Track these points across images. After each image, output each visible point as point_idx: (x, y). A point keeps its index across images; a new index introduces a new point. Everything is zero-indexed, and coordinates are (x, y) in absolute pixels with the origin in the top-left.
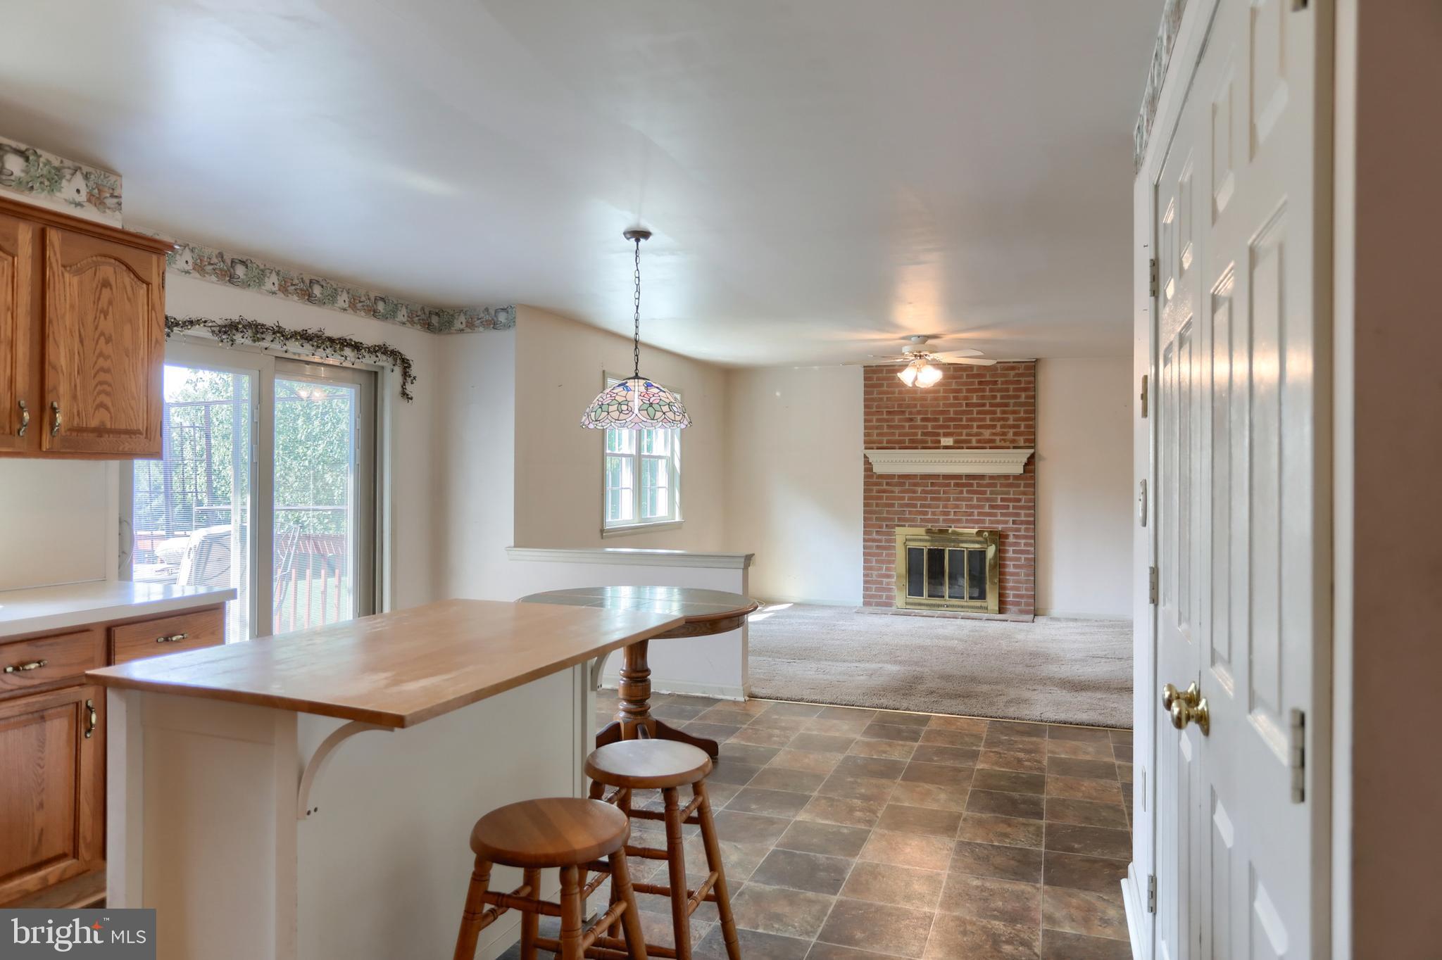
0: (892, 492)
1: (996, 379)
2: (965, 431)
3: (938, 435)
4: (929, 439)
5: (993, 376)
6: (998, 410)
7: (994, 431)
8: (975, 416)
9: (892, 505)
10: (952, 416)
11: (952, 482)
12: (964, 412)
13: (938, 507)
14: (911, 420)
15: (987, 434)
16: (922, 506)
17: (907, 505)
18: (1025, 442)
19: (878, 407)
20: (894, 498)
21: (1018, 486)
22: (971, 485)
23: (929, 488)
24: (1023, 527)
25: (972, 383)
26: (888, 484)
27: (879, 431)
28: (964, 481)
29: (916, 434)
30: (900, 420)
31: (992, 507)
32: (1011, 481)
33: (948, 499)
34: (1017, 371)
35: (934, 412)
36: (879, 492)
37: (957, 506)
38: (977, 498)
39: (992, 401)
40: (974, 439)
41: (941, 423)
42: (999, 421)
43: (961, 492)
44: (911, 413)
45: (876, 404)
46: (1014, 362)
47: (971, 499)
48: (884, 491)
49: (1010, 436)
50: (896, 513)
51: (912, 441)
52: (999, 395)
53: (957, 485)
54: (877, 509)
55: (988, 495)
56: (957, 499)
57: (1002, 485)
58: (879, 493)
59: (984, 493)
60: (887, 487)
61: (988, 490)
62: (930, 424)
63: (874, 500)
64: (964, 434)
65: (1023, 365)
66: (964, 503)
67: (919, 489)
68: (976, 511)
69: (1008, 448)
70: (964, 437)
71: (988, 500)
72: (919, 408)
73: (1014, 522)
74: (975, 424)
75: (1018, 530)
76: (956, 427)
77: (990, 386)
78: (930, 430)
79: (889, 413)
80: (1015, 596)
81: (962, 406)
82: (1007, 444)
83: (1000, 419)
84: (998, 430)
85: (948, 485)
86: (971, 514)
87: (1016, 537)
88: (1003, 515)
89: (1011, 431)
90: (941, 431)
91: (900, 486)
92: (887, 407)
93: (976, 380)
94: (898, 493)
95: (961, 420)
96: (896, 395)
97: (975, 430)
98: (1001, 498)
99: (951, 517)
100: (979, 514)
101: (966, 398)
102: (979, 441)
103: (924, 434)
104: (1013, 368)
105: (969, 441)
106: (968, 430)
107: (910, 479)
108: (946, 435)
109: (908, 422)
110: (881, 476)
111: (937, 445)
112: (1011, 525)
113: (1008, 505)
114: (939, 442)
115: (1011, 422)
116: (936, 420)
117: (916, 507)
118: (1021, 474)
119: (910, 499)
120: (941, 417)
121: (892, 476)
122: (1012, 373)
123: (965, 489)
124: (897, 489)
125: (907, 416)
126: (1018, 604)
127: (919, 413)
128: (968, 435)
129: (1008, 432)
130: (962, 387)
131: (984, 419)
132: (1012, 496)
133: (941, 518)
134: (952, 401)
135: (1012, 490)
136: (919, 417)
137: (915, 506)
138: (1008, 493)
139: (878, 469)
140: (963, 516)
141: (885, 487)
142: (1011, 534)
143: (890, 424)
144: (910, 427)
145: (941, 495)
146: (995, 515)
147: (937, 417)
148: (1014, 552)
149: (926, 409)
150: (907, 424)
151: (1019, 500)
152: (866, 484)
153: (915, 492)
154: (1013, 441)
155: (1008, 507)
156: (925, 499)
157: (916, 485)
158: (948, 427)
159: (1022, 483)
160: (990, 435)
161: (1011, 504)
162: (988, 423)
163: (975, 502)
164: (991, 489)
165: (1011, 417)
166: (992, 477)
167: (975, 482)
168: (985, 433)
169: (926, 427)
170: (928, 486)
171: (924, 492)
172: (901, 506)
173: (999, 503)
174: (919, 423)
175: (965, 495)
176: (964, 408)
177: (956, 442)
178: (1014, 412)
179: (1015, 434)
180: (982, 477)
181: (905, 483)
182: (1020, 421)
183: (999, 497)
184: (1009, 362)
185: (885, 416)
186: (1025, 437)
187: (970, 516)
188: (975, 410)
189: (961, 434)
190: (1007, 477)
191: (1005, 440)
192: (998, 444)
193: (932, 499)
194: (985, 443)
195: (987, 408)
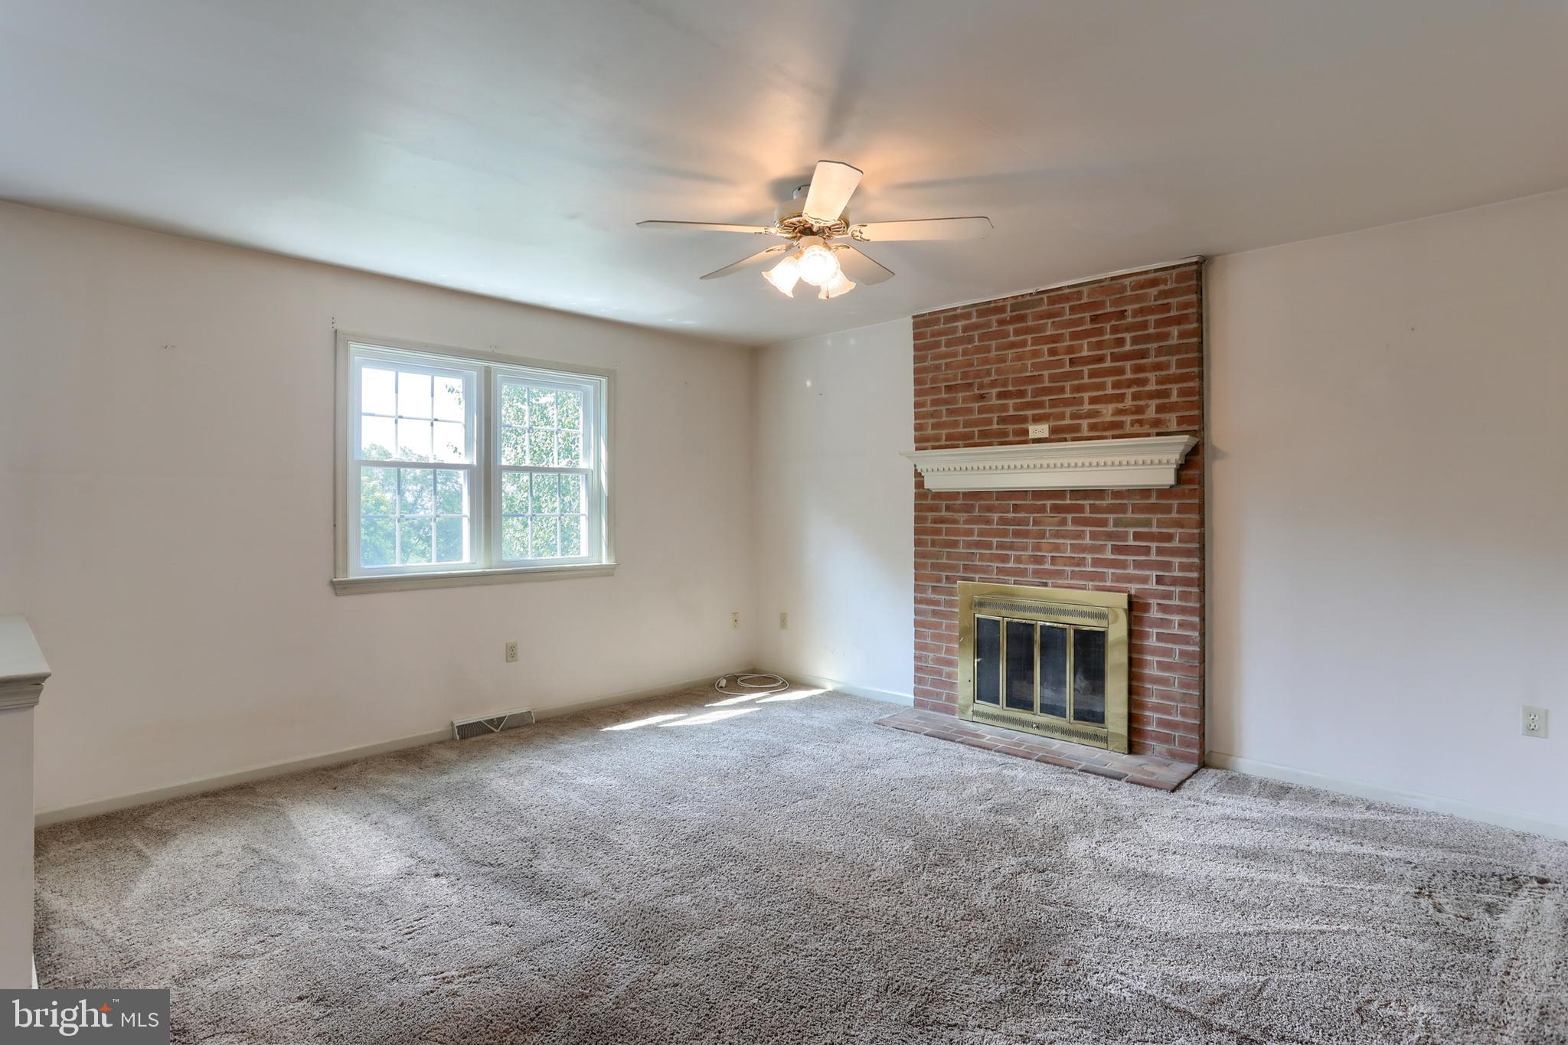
0: (955, 521)
1: (1123, 308)
2: (1068, 411)
3: (1024, 420)
4: (1010, 427)
5: (1116, 302)
6: (1128, 365)
7: (1120, 406)
8: (1086, 380)
9: (955, 544)
10: (1047, 384)
11: (1049, 503)
12: (1067, 376)
13: (1025, 548)
14: (982, 397)
15: (1107, 411)
16: (1001, 546)
17: (978, 544)
18: (1179, 424)
19: (934, 380)
20: (957, 532)
21: (1168, 509)
22: (1080, 509)
23: (1011, 515)
24: (1178, 589)
25: (1081, 321)
26: (948, 508)
27: (934, 420)
28: (1068, 502)
29: (989, 422)
30: (965, 400)
31: (1117, 549)
32: (1153, 500)
33: (1042, 535)
34: (1162, 287)
35: (1018, 381)
36: (935, 521)
37: (1057, 548)
38: (1090, 531)
39: (1116, 350)
40: (1085, 423)
41: (1029, 399)
42: (1129, 387)
43: (1063, 522)
44: (981, 386)
45: (931, 375)
46: (1156, 271)
47: (1080, 535)
48: (942, 521)
49: (1151, 413)
50: (960, 556)
51: (984, 434)
52: (1128, 336)
53: (1056, 509)
54: (933, 549)
55: (1111, 528)
56: (1057, 535)
57: (1136, 509)
58: (935, 523)
59: (1103, 523)
60: (947, 514)
61: (1111, 517)
62: (1011, 402)
63: (927, 535)
64: (1068, 415)
65: (1174, 272)
66: (1069, 542)
67: (996, 516)
68: (1089, 557)
69: (1148, 435)
70: (1067, 422)
71: (1110, 536)
72: (994, 377)
73: (1160, 580)
74: (1086, 395)
75: (1168, 596)
76: (1054, 403)
77: (1113, 323)
78: (1011, 412)
79: (949, 388)
80: (1162, 723)
81: (1062, 366)
82: (1146, 429)
83: (1130, 383)
84: (1128, 403)
85: (1042, 509)
86: (1081, 562)
87: (1163, 608)
88: (1138, 565)
89: (1153, 404)
90: (1029, 413)
91: (966, 512)
92: (947, 380)
93: (1087, 315)
94: (964, 524)
95: (1062, 390)
96: (960, 358)
97: (1087, 407)
98: (1135, 534)
99: (1047, 566)
100: (1096, 562)
101: (1071, 350)
102: (1093, 427)
103: (1002, 420)
104: (1154, 283)
105: (1076, 428)
106: (1075, 408)
107: (982, 498)
108: (1037, 419)
109: (977, 402)
110: (939, 496)
111: (1023, 438)
112: (1152, 585)
113: (1149, 547)
114: (1026, 432)
115: (1152, 387)
116: (1021, 394)
117: (991, 548)
118: (1172, 486)
119: (981, 533)
120: (1029, 388)
121: (953, 495)
122: (1153, 291)
123: (1070, 517)
124: (962, 516)
125: (977, 392)
126: (1167, 739)
127: (993, 384)
128: (1074, 416)
129: (1147, 406)
130: (1063, 331)
131: (1101, 386)
132: (1154, 529)
133: (1031, 567)
134: (1046, 358)
135: (1155, 517)
136: (994, 391)
137: (989, 546)
138: (1147, 523)
139: (932, 483)
140: (1065, 565)
141: (944, 513)
142: (1153, 602)
143: (950, 407)
144: (981, 411)
145: (1030, 527)
146: (1123, 565)
147: (1022, 388)
148: (1160, 637)
149: (1003, 377)
150: (976, 405)
151: (1169, 538)
152: (918, 508)
153: (988, 522)
154: (1156, 423)
155: (1147, 551)
156: (1005, 534)
157: (990, 509)
158: (1041, 405)
159: (1175, 503)
160: (1113, 415)
161: (1154, 545)
162: (1110, 391)
163: (1087, 541)
164: (1115, 516)
165: (1152, 376)
166: (1118, 494)
167: (1086, 503)
168: (1105, 411)
169: (1004, 408)
170: (1008, 512)
171: (1003, 521)
172: (968, 545)
173: (1131, 542)
174: (994, 402)
175: (1070, 527)
176: (1067, 369)
177: (1054, 431)
178: (1158, 367)
179: (1160, 409)
180: (1098, 493)
181: (973, 506)
182: (1170, 383)
183: (1131, 530)
184: (1146, 272)
185: (944, 395)
186: (1180, 414)
187: (1078, 565)
188: (1086, 369)
189: (1062, 417)
190: (1145, 492)
191: (1140, 422)
192: (1128, 429)
193: (1016, 534)
194: (1105, 429)
195: (1108, 364)
